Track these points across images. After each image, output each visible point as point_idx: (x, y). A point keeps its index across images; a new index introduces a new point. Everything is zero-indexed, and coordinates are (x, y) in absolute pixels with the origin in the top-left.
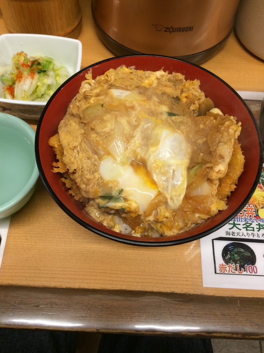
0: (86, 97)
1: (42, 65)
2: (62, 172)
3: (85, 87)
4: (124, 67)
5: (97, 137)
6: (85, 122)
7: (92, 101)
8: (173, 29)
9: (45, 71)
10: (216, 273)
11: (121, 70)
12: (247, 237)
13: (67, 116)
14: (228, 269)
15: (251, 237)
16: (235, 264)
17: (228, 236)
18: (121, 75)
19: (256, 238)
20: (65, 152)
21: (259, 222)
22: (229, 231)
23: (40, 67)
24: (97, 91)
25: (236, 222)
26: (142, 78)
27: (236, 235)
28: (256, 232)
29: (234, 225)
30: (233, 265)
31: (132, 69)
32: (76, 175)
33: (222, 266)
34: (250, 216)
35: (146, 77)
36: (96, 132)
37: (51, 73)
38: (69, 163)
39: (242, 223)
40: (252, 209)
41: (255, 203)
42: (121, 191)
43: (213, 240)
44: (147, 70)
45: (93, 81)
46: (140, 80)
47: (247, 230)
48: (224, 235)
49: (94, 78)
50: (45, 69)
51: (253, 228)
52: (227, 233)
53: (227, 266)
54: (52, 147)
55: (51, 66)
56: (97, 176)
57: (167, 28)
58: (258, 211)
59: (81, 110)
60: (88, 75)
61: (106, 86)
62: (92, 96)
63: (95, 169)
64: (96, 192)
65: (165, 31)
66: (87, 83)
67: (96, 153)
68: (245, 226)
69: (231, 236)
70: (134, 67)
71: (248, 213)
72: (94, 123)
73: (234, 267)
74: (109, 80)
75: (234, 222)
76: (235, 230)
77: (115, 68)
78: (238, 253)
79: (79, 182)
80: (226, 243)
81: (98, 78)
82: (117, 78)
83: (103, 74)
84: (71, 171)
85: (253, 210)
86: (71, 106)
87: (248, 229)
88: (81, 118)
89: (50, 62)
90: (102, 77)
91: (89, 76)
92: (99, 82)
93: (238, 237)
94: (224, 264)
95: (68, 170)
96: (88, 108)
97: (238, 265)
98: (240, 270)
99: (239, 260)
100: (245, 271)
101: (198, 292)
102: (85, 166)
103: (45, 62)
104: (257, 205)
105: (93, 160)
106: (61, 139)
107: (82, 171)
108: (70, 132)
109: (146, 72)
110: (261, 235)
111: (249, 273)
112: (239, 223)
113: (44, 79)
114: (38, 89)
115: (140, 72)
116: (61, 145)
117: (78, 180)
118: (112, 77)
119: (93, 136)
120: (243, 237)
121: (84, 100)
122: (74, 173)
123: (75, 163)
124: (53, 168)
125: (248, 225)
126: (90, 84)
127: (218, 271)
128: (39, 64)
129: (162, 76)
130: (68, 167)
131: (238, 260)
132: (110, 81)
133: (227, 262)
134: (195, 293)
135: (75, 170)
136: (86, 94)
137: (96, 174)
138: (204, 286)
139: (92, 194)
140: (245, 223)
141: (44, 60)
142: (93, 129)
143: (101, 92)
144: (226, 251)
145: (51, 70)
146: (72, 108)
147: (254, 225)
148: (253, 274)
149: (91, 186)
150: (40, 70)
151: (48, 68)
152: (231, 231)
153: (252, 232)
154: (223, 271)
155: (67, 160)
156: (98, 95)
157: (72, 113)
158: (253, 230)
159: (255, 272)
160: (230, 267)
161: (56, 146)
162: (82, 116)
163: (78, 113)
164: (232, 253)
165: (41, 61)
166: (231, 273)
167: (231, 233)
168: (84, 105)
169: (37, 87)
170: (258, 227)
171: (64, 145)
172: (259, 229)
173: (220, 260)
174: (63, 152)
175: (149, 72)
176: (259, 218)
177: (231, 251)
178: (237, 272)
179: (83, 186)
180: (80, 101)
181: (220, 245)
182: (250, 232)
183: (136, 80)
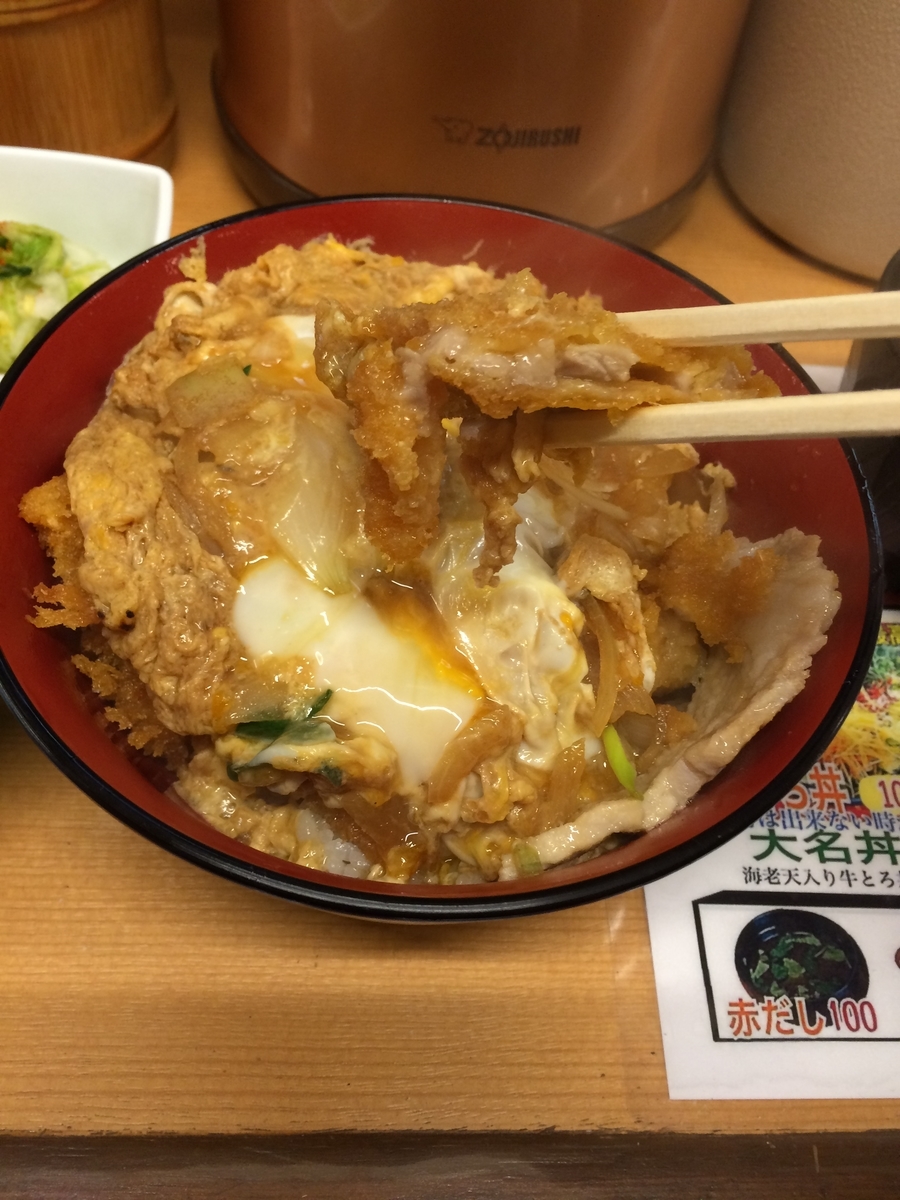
0: (181, 343)
1: (17, 246)
2: (73, 626)
3: (177, 305)
4: (331, 241)
5: (222, 485)
6: (177, 431)
7: (203, 355)
8: (508, 134)
9: (26, 272)
10: (716, 1037)
11: (321, 249)
12: (824, 888)
13: (105, 414)
14: (762, 1019)
15: (841, 888)
16: (791, 996)
17: (752, 887)
18: (319, 270)
19: (859, 889)
20: (89, 546)
21: (864, 826)
22: (755, 864)
23: (8, 255)
24: (227, 319)
25: (779, 831)
26: (401, 284)
27: (783, 879)
28: (857, 866)
29: (774, 841)
30: (782, 1004)
31: (361, 249)
32: (136, 638)
33: (738, 1010)
34: (831, 805)
35: (414, 283)
36: (219, 466)
38: (107, 589)
39: (802, 834)
40: (835, 778)
41: (844, 755)
42: (325, 699)
43: (696, 904)
44: (420, 258)
45: (211, 288)
46: (391, 291)
47: (823, 860)
48: (738, 884)
49: (214, 274)
50: (27, 264)
51: (846, 850)
52: (750, 874)
53: (758, 1007)
54: (34, 530)
55: (53, 255)
56: (224, 641)
57: (488, 132)
58: (856, 786)
59: (160, 388)
60: (192, 261)
61: (260, 306)
62: (202, 338)
63: (215, 614)
64: (218, 708)
65: (480, 142)
66: (185, 293)
67: (216, 544)
68: (814, 844)
69: (765, 887)
70: (368, 240)
71: (821, 795)
72: (213, 429)
73: (787, 1009)
74: (273, 281)
75: (772, 832)
76: (777, 860)
77: (297, 245)
78: (799, 952)
79: (147, 669)
80: (747, 914)
81: (229, 276)
82: (305, 279)
83: (246, 260)
84: (112, 620)
85: (838, 783)
86: (121, 374)
87: (828, 854)
88: (157, 420)
89: (48, 240)
90: (247, 275)
91: (194, 264)
92: (235, 293)
93: (792, 888)
94: (747, 998)
95: (101, 615)
96: (186, 378)
97: (800, 1000)
98: (812, 1022)
99: (804, 980)
100: (829, 1023)
101: (654, 1123)
102: (171, 597)
103: (26, 238)
104: (851, 763)
105: (206, 574)
106: (73, 496)
107: (160, 622)
108: (111, 469)
109: (415, 265)
110: (876, 879)
111: (845, 1032)
112: (789, 832)
113: (23, 299)
115: (391, 263)
116: (72, 521)
117: (143, 660)
118: (287, 274)
119: (208, 478)
120: (811, 888)
121: (173, 354)
122: (126, 627)
123: (130, 585)
124: (36, 607)
125: (825, 839)
126: (198, 300)
127: (725, 1031)
128: (4, 243)
129: (474, 282)
130: (99, 605)
131: (798, 982)
132: (276, 289)
133: (757, 988)
134: (640, 1128)
135: (130, 614)
136: (180, 327)
137: (218, 633)
138: (675, 1094)
139: (204, 716)
140: (811, 831)
141: (22, 229)
142: (205, 456)
143: (240, 322)
144: (748, 947)
145: (50, 270)
146: (129, 380)
147: (848, 839)
148: (863, 1033)
149: (197, 680)
150: (8, 266)
151: (40, 260)
152: (763, 865)
153: (843, 866)
154: (745, 1028)
155: (96, 576)
156: (228, 335)
157: (124, 398)
158: (848, 860)
159: (871, 1026)
160: (769, 1009)
161: (52, 522)
162: (163, 410)
163: (148, 399)
164: (775, 952)
165: (10, 234)
166: (775, 1034)
167: (764, 875)
168: (171, 370)
170: (862, 845)
171: (83, 520)
172: (869, 855)
173: (729, 984)
174: (82, 549)
175: (426, 266)
176: (865, 810)
177: (769, 947)
178: (799, 1032)
179: (165, 686)
180: (156, 358)
181: (727, 925)
182: (836, 868)
183: (375, 288)
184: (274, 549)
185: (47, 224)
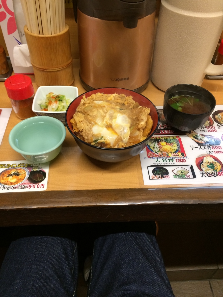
0: (84, 104)
1: (60, 97)
2: (77, 131)
3: (82, 101)
4: (99, 93)
5: (90, 117)
6: (85, 113)
7: (87, 105)
8: (119, 79)
9: (62, 100)
10: (150, 179)
11: (98, 94)
12: (164, 165)
13: (76, 113)
14: (155, 177)
15: (166, 165)
16: (159, 175)
17: (155, 165)
18: (98, 96)
19: (168, 165)
20: (77, 124)
21: (169, 158)
22: (155, 163)
23: (59, 98)
24: (88, 102)
25: (158, 159)
26: (107, 97)
27: (158, 164)
28: (168, 162)
29: (157, 160)
30: (158, 176)
31: (102, 94)
32: (83, 132)
33: (152, 177)
34: (165, 156)
35: (109, 97)
36: (90, 116)
37: (64, 101)
38: (80, 128)
39: (161, 159)
40: (165, 153)
41: (167, 151)
42: (102, 137)
43: (148, 167)
44: (109, 94)
45: (86, 99)
46: (106, 98)
47: (163, 162)
48: (153, 165)
49: (86, 98)
50: (62, 99)
51: (167, 161)
52: (154, 164)
53: (155, 176)
54: (71, 123)
55: (64, 98)
56: (92, 133)
57: (117, 79)
58: (168, 154)
59: (82, 109)
60: (84, 96)
61: (92, 100)
62: (86, 104)
63: (91, 130)
64: (92, 139)
65: (116, 80)
66: (83, 100)
67: (90, 123)
68: (163, 160)
69: (156, 165)
70: (103, 93)
71: (164, 155)
72: (89, 112)
73: (159, 176)
74: (93, 98)
75: (157, 159)
76: (158, 162)
77: (95, 94)
78: (160, 171)
79: (84, 136)
80: (154, 168)
81: (88, 98)
82: (96, 97)
83: (90, 96)
84: (81, 131)
86: (78, 108)
87: (164, 161)
88: (82, 112)
89: (64, 96)
90: (90, 97)
91: (84, 97)
92: (89, 99)
93: (160, 165)
94: (154, 175)
95: (79, 130)
96: (85, 108)
97: (160, 176)
98: (161, 177)
99: (161, 174)
100: (164, 178)
101: (142, 187)
102: (86, 128)
103: (61, 96)
104: (168, 152)
105: (89, 126)
106: (75, 120)
107: (85, 131)
108: (79, 117)
109: (109, 95)
110: (170, 163)
111: (165, 178)
112: (159, 159)
113: (61, 104)
114: (59, 108)
115: (106, 95)
116: (75, 122)
117: (84, 135)
118: (94, 97)
119: (89, 117)
120: (162, 165)
121: (83, 106)
122: (82, 131)
123: (82, 127)
125: (164, 160)
126: (85, 100)
128: (59, 97)
129: (116, 96)
130: (79, 129)
131: (160, 174)
132: (93, 99)
133: (155, 175)
134: (141, 188)
135: (82, 130)
136: (84, 103)
137: (91, 132)
138: (145, 185)
139: (90, 140)
140: (162, 159)
141: (61, 95)
142: (88, 115)
143: (90, 102)
144: (154, 171)
145: (64, 100)
146: (78, 109)
147: (167, 160)
148: (168, 178)
149: (89, 136)
150: (60, 100)
151: (63, 99)
152: (156, 163)
153: (166, 162)
154: (153, 178)
155: (79, 126)
156: (89, 103)
157: (78, 111)
158: (167, 162)
159: (169, 177)
160: (156, 176)
161: (73, 122)
162: (83, 111)
163: (81, 110)
164: (157, 171)
165: (60, 96)
166: (157, 179)
167: (156, 164)
168: (83, 107)
169: (58, 107)
170: (169, 160)
171: (76, 122)
172: (169, 161)
173: (151, 174)
174: (77, 125)
175: (110, 94)
176: (169, 157)
177: (156, 171)
178: (160, 178)
179: (86, 137)
180: (81, 106)
181: (151, 169)
182: (165, 163)
183: (104, 98)
184: (96, 123)
185: (63, 94)
